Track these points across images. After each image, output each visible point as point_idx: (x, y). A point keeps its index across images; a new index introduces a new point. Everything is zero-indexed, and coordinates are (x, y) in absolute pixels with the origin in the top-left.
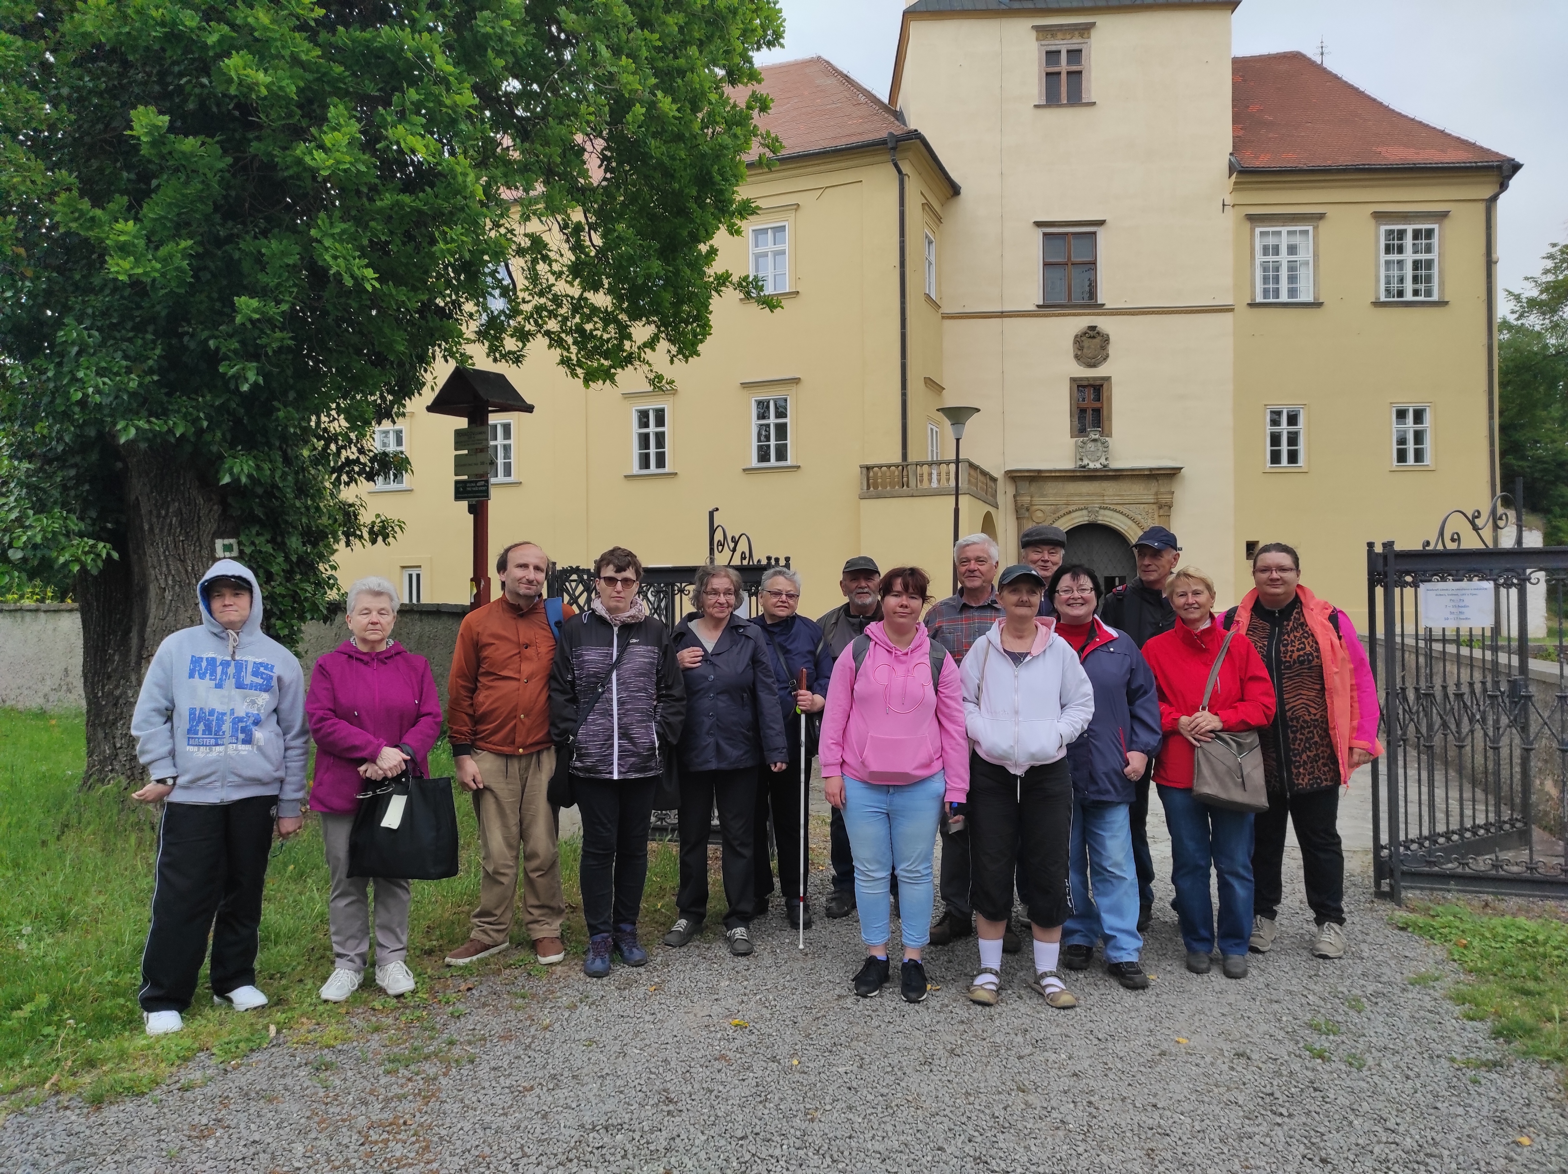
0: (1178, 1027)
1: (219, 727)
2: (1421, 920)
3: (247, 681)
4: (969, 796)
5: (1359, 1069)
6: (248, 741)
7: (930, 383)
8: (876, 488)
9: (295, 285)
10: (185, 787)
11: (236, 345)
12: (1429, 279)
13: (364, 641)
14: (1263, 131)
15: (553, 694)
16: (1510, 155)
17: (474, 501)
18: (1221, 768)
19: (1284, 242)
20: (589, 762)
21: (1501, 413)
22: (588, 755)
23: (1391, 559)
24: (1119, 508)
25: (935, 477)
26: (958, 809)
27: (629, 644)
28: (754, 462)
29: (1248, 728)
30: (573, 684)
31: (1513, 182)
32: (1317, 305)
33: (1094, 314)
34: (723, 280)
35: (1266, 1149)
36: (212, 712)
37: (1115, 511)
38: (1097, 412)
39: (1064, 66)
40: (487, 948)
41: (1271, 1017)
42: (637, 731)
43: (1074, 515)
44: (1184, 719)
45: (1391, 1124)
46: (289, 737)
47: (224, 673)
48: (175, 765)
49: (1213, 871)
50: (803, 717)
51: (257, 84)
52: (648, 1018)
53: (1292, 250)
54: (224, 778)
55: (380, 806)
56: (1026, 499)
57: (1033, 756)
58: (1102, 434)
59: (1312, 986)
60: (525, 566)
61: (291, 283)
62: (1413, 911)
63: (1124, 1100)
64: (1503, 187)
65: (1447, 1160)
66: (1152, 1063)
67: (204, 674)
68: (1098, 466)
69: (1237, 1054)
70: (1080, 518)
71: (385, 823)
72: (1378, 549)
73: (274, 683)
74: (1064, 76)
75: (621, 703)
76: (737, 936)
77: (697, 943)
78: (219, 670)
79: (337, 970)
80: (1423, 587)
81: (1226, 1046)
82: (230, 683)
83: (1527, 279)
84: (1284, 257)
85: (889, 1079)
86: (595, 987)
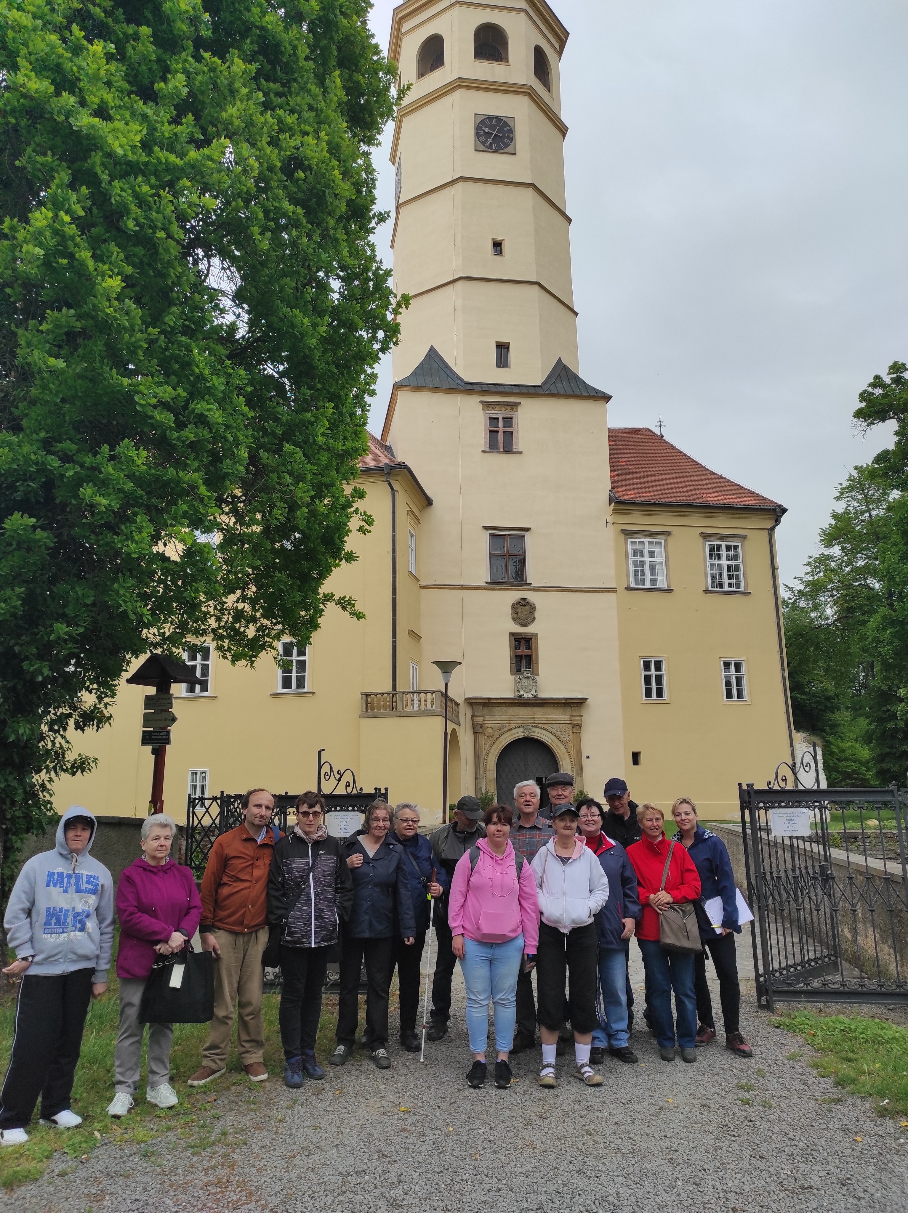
0: (665, 1093)
1: (65, 919)
2: (787, 1021)
3: (83, 888)
4: (538, 949)
5: (769, 1109)
6: (82, 929)
7: (411, 633)
8: (372, 710)
9: (88, 616)
10: (39, 964)
11: (34, 650)
12: (737, 577)
13: (154, 858)
14: (629, 477)
15: (270, 892)
16: (780, 503)
17: (157, 746)
18: (675, 927)
19: (646, 549)
20: (296, 937)
21: (788, 664)
22: (296, 932)
23: (752, 794)
24: (545, 726)
25: (416, 702)
26: (532, 958)
27: (318, 854)
28: (279, 689)
29: (687, 901)
30: (282, 884)
31: (783, 519)
32: (669, 590)
33: (524, 590)
34: (328, 598)
35: (730, 1154)
36: (61, 910)
37: (543, 729)
38: (529, 658)
39: (501, 427)
40: (214, 1072)
41: (715, 1084)
42: (326, 913)
43: (514, 731)
44: (652, 896)
45: (791, 1136)
46: (103, 925)
47: (69, 882)
48: (33, 948)
49: (673, 994)
50: (433, 901)
51: (100, 504)
52: (344, 1111)
53: (652, 554)
54: (65, 956)
55: (167, 972)
56: (480, 719)
57: (573, 921)
58: (532, 673)
59: (734, 1065)
60: (259, 806)
61: (86, 614)
62: (781, 1016)
63: (647, 1135)
64: (778, 522)
65: (822, 1152)
66: (657, 1114)
67: (57, 883)
68: (531, 696)
69: (702, 1106)
70: (518, 734)
71: (172, 985)
72: (744, 787)
73: (99, 888)
74: (501, 434)
75: (316, 895)
76: (381, 1055)
77: (351, 1062)
78: (66, 880)
79: (117, 1095)
80: (771, 812)
81: (695, 1102)
82: (72, 889)
83: (796, 578)
84: (647, 559)
85: (511, 1135)
86: (297, 1093)
